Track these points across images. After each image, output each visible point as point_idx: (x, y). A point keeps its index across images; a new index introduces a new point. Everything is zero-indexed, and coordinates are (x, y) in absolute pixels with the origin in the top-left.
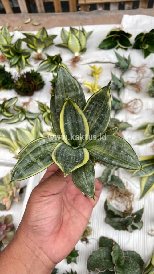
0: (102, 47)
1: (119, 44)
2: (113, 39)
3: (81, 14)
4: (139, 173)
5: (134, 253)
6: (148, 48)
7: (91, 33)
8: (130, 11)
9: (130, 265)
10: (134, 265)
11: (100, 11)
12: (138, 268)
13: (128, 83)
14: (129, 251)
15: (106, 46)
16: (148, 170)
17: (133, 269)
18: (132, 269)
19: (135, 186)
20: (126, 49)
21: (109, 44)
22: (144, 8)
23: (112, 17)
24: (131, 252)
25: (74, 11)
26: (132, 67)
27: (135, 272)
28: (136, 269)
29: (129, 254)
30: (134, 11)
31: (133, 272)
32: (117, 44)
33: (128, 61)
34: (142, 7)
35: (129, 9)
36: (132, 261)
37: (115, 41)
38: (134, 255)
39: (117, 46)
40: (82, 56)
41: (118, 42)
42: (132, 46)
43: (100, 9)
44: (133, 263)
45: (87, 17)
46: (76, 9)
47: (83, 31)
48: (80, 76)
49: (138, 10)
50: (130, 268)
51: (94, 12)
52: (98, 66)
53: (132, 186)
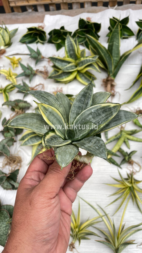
0: (23, 41)
1: (39, 40)
2: (32, 35)
3: (14, 15)
4: (27, 142)
5: (11, 207)
6: (60, 43)
7: (16, 30)
8: (54, 12)
9: (3, 215)
10: (6, 215)
11: (30, 12)
12: (8, 217)
13: (38, 71)
14: (7, 205)
15: (27, 41)
16: (35, 140)
17: (5, 218)
18: (3, 219)
19: (28, 154)
20: (43, 44)
21: (30, 40)
22: (66, 9)
23: (39, 17)
24: (8, 206)
25: (9, 13)
26: (43, 58)
27: (5, 221)
28: (7, 218)
29: (6, 207)
30: (57, 12)
31: (3, 221)
32: (36, 39)
33: (39, 53)
34: (64, 9)
35: (54, 10)
36: (6, 212)
37: (36, 37)
38: (11, 208)
39: (37, 41)
40: (8, 50)
41: (38, 37)
42: (47, 41)
43: (30, 10)
44: (6, 214)
45: (19, 17)
46: (10, 11)
47: (6, 29)
48: (2, 66)
49: (60, 11)
50: (2, 218)
51: (25, 13)
52: (17, 57)
53: (25, 154)
